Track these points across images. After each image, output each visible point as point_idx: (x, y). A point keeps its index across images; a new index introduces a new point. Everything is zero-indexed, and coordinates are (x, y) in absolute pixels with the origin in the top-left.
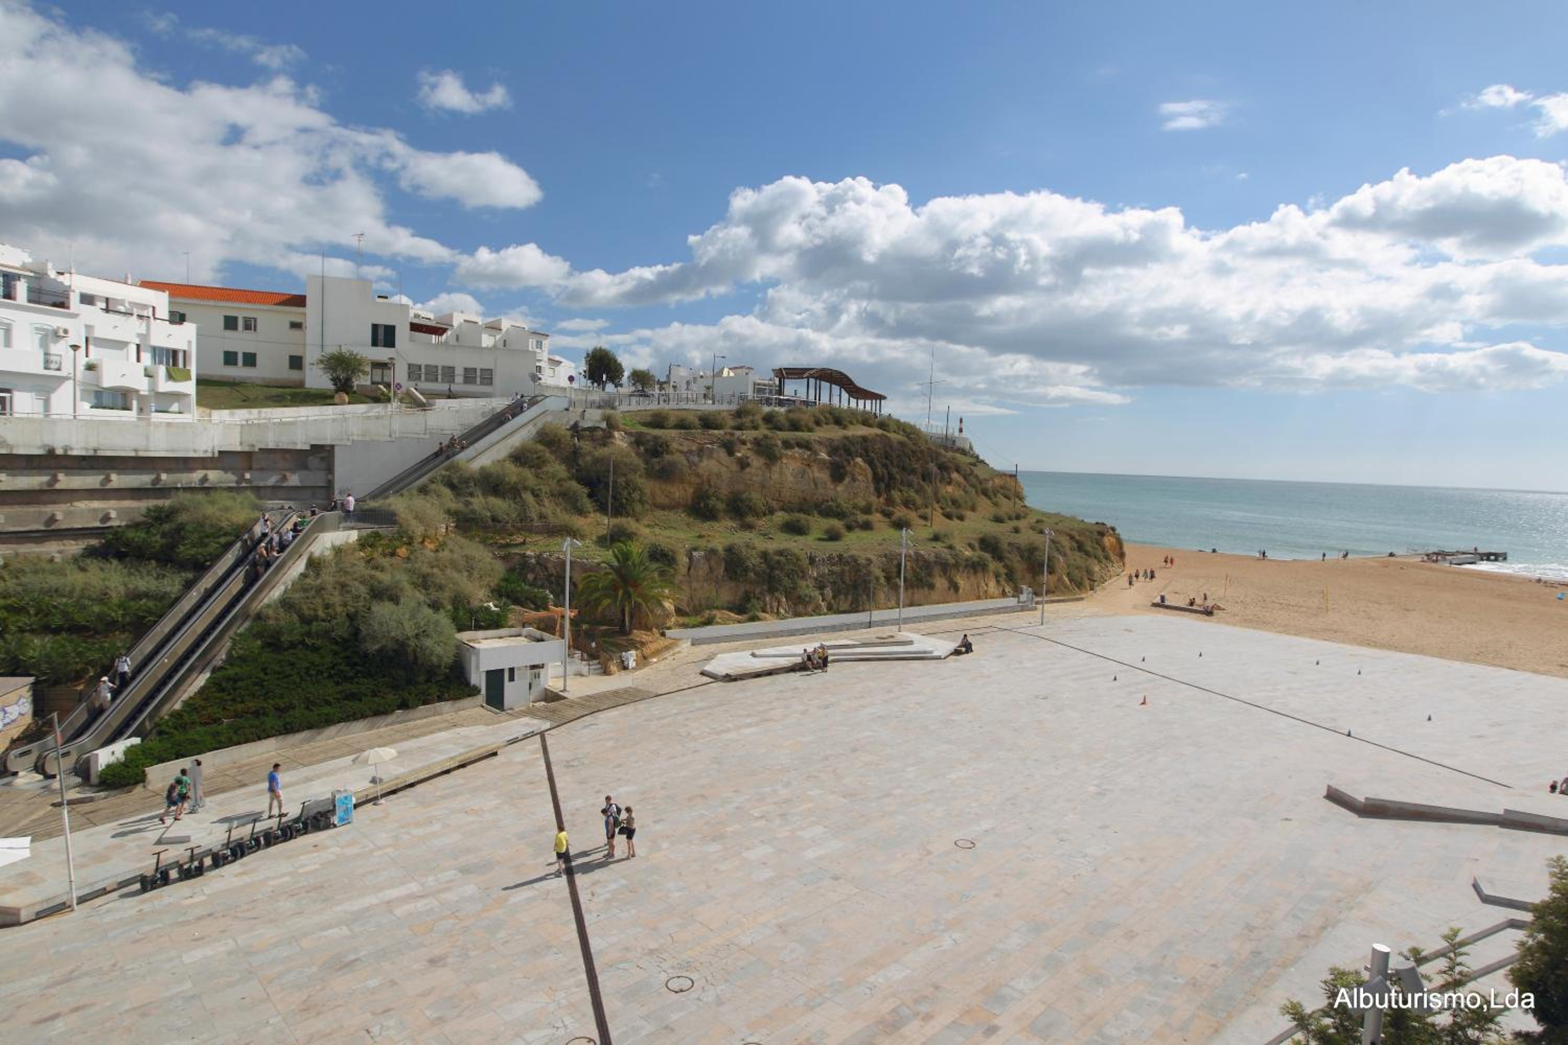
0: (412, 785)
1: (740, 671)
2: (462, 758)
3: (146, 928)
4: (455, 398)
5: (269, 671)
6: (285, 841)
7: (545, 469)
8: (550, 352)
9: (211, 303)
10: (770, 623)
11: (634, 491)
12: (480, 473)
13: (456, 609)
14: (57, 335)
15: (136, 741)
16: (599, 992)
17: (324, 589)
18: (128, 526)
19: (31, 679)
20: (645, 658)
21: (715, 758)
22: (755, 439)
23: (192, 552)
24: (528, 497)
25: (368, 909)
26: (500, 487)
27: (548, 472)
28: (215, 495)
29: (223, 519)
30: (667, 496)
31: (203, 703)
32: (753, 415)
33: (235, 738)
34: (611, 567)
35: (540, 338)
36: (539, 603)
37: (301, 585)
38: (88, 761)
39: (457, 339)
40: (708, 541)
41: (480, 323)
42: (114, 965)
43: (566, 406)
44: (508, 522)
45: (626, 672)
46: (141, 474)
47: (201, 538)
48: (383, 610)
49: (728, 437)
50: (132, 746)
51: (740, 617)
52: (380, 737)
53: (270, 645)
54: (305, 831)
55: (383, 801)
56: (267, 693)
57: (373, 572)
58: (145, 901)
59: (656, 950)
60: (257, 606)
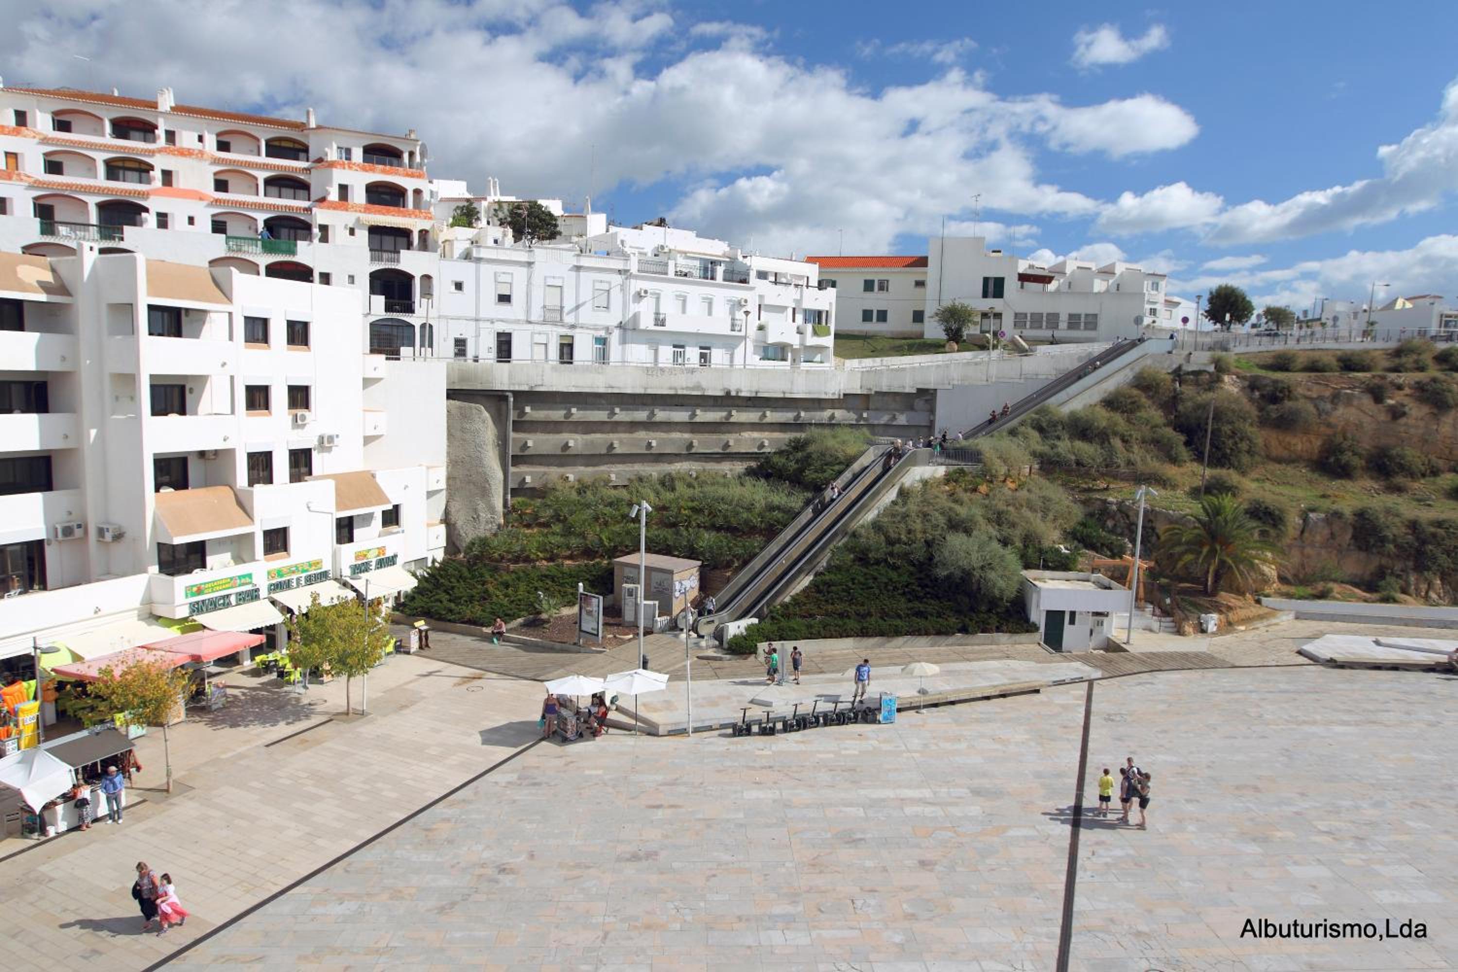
0: (953, 703)
1: (1352, 658)
2: (1004, 688)
3: (728, 763)
4: (1057, 343)
5: (856, 581)
6: (838, 724)
7: (1139, 414)
8: (1166, 295)
9: (855, 270)
10: (1413, 608)
11: (1241, 440)
12: (1069, 417)
13: (1026, 547)
14: (739, 304)
15: (755, 621)
16: (1068, 952)
17: (908, 516)
18: (775, 453)
19: (699, 563)
20: (1230, 624)
21: (1287, 750)
22: (1418, 383)
23: (814, 476)
24: (1117, 443)
25: (883, 800)
26: (1088, 432)
27: (1141, 418)
28: (839, 430)
29: (840, 450)
30: (1285, 448)
31: (804, 600)
32: (1419, 354)
33: (823, 632)
34: (1199, 521)
35: (1156, 279)
36: (1116, 551)
37: (890, 511)
38: (722, 629)
39: (1070, 287)
40: (1333, 503)
41: (1094, 269)
42: (702, 783)
43: (1169, 349)
44: (1093, 467)
45: (1204, 635)
46: (787, 412)
47: (822, 465)
48: (956, 541)
49: (1376, 381)
50: (752, 624)
51: (1368, 595)
52: (938, 654)
53: (861, 559)
54: (855, 720)
55: (924, 711)
56: (852, 599)
57: (953, 505)
58: (733, 743)
59: (1146, 934)
60: (855, 525)
